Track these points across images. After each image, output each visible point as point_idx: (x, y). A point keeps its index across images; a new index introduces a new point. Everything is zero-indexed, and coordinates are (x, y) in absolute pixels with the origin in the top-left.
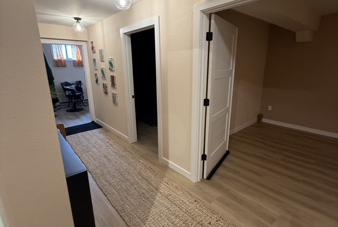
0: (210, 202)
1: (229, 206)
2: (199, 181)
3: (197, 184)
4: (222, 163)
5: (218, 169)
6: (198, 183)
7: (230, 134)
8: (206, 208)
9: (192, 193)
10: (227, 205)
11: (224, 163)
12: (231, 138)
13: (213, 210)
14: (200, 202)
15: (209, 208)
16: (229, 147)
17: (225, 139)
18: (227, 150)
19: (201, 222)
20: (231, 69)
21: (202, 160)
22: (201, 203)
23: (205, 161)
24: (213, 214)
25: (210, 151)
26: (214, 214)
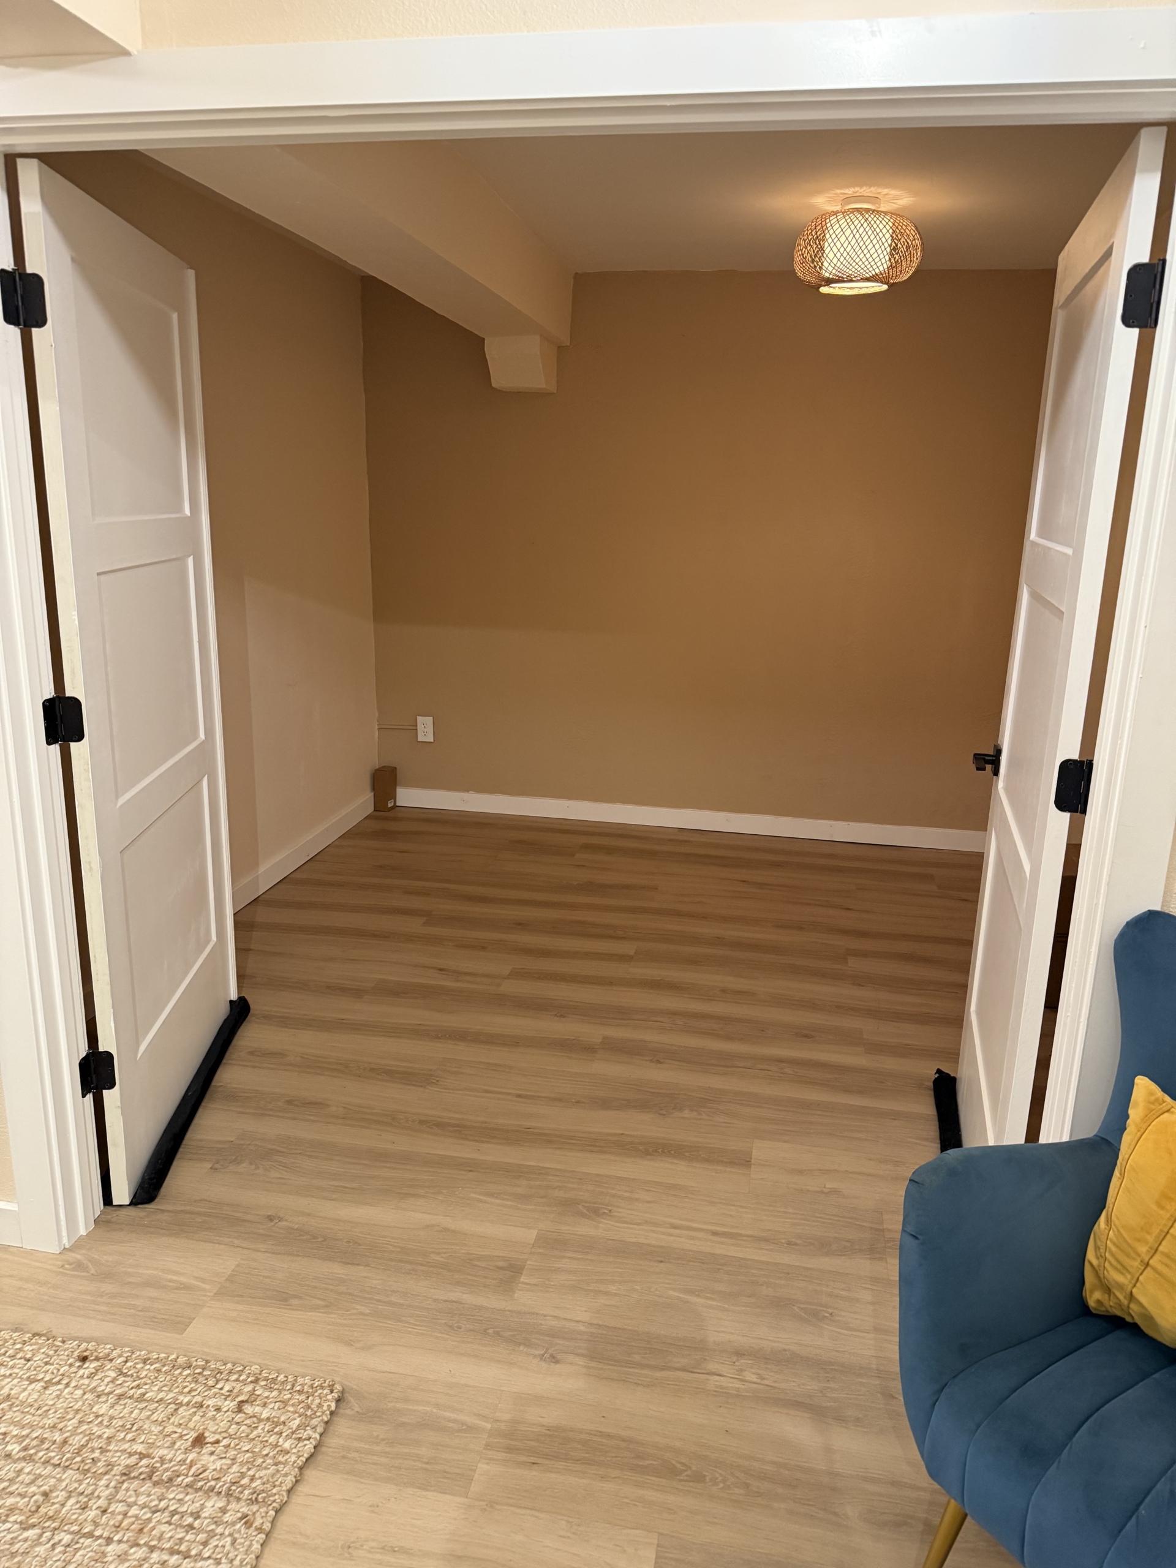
0: (180, 1324)
1: (295, 1302)
2: (83, 1231)
3: (77, 1256)
4: (214, 1083)
5: (196, 1121)
6: (78, 1245)
7: (234, 907)
8: (158, 1371)
9: (45, 1321)
10: (283, 1298)
11: (228, 1076)
12: (243, 924)
13: (207, 1362)
14: (115, 1354)
15: (182, 1360)
16: (240, 977)
17: (214, 938)
18: (233, 995)
19: (144, 1462)
20: (187, 512)
21: (84, 1096)
22: (120, 1356)
23: (106, 1093)
24: (211, 1383)
25: (131, 1028)
26: (217, 1382)
